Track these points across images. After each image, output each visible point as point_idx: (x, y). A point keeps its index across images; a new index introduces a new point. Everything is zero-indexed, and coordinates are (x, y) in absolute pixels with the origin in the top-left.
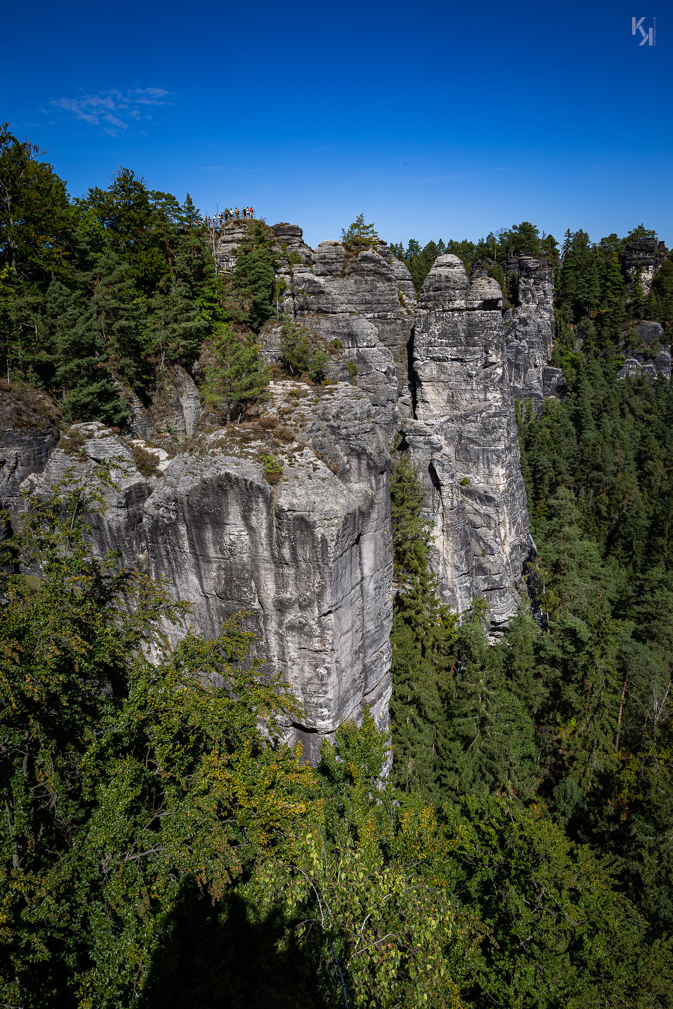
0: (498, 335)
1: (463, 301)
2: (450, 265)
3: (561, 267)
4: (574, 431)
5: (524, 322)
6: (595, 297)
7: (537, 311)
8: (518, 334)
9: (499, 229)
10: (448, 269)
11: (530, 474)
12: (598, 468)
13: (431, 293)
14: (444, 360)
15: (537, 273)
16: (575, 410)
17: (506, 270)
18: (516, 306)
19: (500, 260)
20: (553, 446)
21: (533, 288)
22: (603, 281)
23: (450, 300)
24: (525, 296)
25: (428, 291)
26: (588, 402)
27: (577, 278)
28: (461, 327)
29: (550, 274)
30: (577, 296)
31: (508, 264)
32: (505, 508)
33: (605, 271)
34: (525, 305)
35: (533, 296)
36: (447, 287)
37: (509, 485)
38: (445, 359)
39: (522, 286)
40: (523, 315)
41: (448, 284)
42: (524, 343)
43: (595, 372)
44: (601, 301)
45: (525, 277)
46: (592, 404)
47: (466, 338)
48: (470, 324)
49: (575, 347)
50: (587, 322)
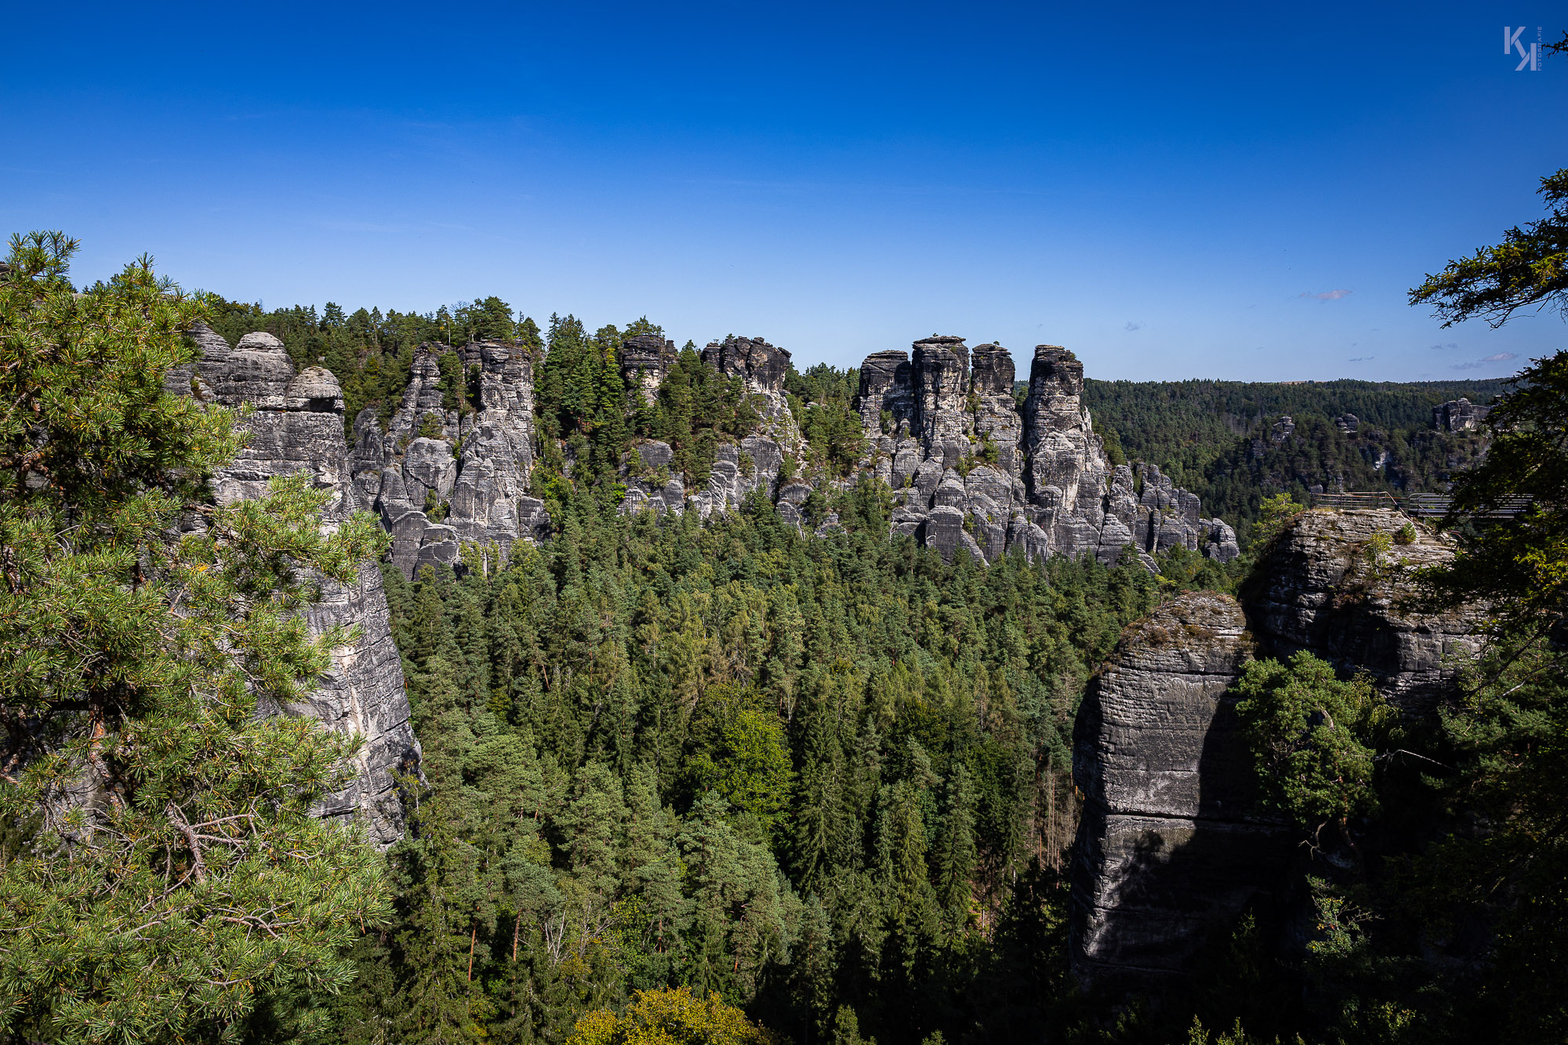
0: (331, 446)
1: (281, 398)
2: (261, 347)
3: (544, 361)
4: (553, 585)
5: (488, 433)
6: (589, 405)
7: (507, 418)
8: (480, 449)
9: (455, 302)
10: (259, 352)
11: (486, 650)
12: (580, 637)
13: (232, 383)
14: (252, 479)
15: (507, 366)
16: (557, 558)
17: (464, 359)
18: (479, 411)
19: (456, 345)
20: (521, 608)
21: (502, 387)
22: (598, 385)
23: (260, 395)
24: (490, 397)
25: (226, 380)
26: (576, 546)
27: (564, 379)
28: (277, 433)
29: (527, 370)
30: (563, 400)
31: (468, 351)
32: (354, 691)
33: (599, 371)
34: (489, 410)
35: (502, 398)
36: (255, 377)
37: (362, 657)
38: (254, 477)
39: (486, 383)
40: (487, 423)
41: (256, 373)
42: (488, 462)
43: (586, 506)
44: (595, 410)
45: (490, 371)
46: (581, 550)
47: (285, 448)
48: (291, 430)
49: (565, 471)
50: (577, 437)
